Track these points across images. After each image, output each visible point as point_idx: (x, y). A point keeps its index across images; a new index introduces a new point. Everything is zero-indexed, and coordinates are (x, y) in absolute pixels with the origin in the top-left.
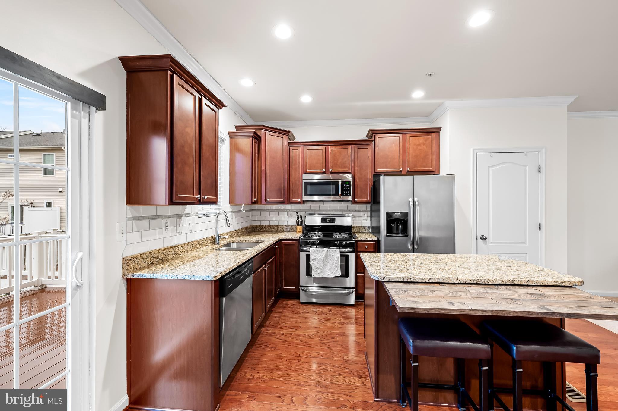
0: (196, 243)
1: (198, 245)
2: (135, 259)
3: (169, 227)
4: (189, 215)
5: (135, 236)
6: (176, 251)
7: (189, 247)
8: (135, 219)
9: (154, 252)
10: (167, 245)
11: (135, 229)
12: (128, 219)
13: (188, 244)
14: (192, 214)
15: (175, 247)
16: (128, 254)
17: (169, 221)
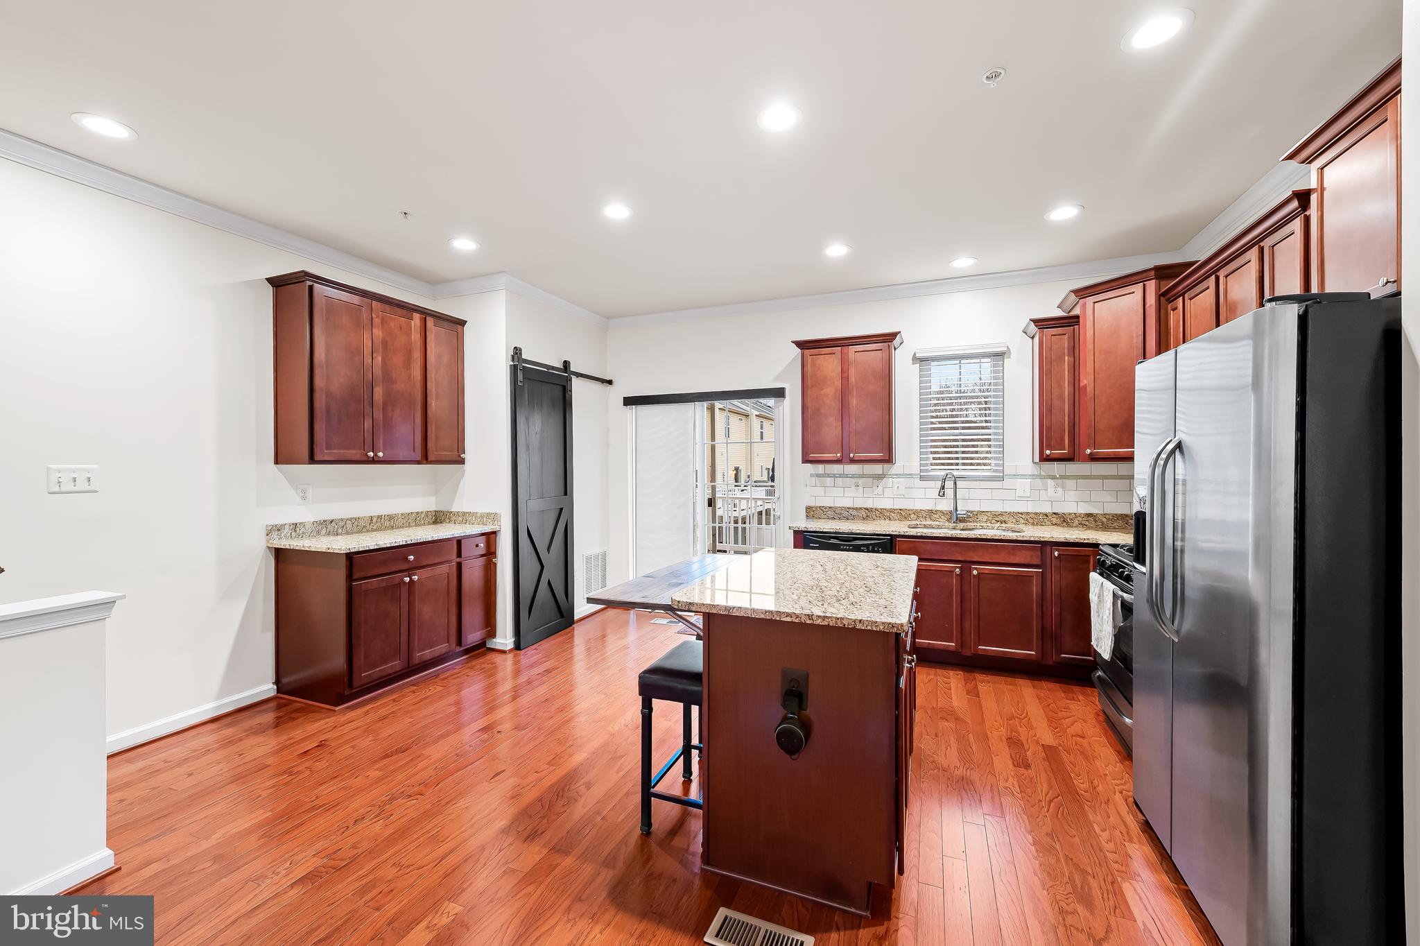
0: (908, 513)
1: (912, 516)
2: (814, 509)
3: (861, 488)
4: (898, 476)
5: (820, 491)
6: (869, 514)
7: (891, 514)
8: (818, 476)
9: (836, 508)
10: (857, 505)
11: (818, 484)
12: (812, 476)
13: (892, 511)
14: (904, 474)
15: (867, 509)
16: (812, 504)
17: (860, 481)
